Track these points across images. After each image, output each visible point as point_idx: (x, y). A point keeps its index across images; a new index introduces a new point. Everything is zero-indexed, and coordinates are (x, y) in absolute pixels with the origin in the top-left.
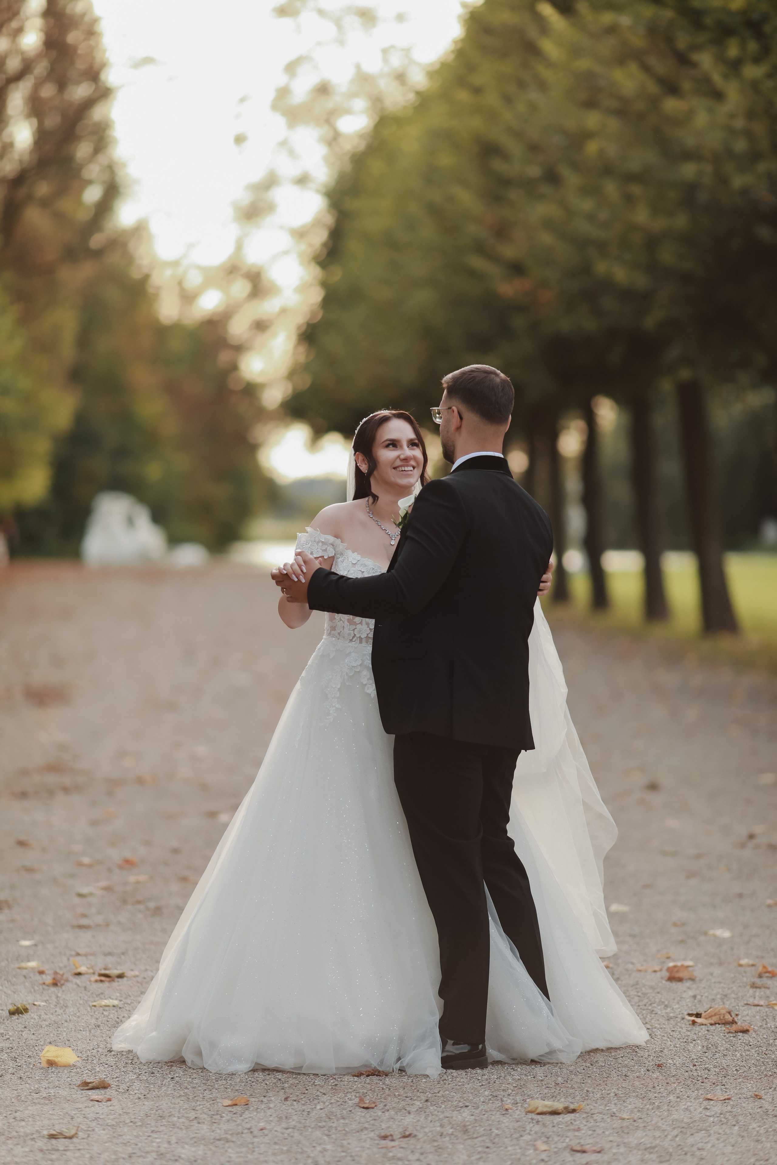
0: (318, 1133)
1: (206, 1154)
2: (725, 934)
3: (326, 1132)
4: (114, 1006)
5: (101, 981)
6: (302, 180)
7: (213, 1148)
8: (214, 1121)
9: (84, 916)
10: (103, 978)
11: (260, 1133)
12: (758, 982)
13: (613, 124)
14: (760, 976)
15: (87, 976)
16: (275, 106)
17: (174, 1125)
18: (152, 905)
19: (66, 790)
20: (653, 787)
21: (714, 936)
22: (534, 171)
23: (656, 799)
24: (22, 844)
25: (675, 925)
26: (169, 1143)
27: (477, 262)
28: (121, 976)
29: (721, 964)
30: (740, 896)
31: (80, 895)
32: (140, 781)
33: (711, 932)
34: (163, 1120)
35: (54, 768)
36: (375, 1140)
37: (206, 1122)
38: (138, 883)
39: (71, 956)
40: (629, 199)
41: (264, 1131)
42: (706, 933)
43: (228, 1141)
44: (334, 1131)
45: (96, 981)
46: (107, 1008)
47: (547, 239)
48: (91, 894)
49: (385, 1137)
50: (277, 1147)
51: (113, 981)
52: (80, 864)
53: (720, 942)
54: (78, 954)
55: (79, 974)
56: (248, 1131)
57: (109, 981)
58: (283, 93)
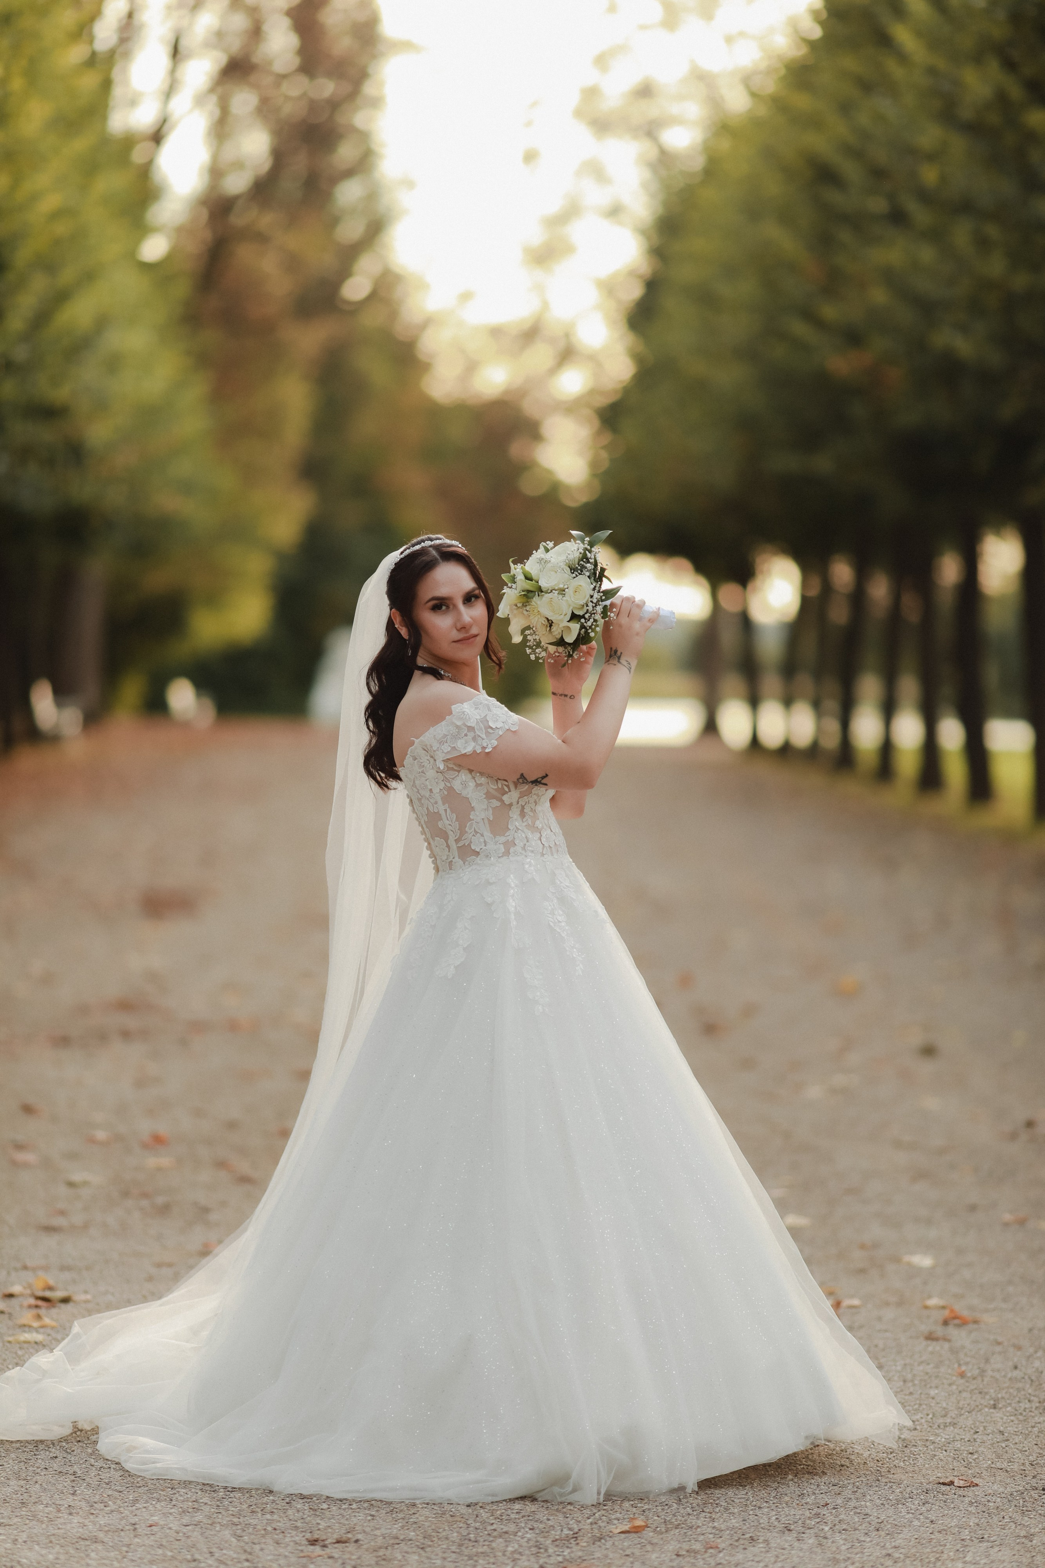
0: (227, 1533)
1: (57, 1559)
2: (924, 1261)
3: (239, 1532)
4: (36, 1343)
5: (37, 1307)
6: (615, 212)
7: (72, 1551)
8: (92, 1511)
9: (62, 1213)
10: (40, 1303)
11: (148, 1531)
12: (940, 1331)
13: (958, 144)
14: (946, 1323)
15: (21, 1299)
16: (579, 113)
17: (34, 1516)
18: (160, 1200)
19: (126, 1035)
20: (929, 1051)
21: (909, 1264)
22: (878, 205)
23: (926, 1068)
24: (28, 1109)
25: (863, 1247)
26: (15, 1541)
27: (799, 328)
28: (66, 1300)
29: (900, 1303)
30: (973, 1208)
31: (71, 1185)
32: (233, 1026)
33: (907, 1258)
34: (24, 1509)
35: (125, 1006)
36: (300, 1545)
37: (81, 1513)
38: (159, 1169)
39: (16, 1270)
40: (983, 243)
41: (153, 1528)
42: (897, 1260)
43: (96, 1540)
44: (251, 1530)
45: (30, 1307)
46: (25, 1346)
47: (879, 296)
48: (85, 1183)
49: (313, 1542)
50: (160, 1551)
51: (54, 1307)
52: (92, 1141)
53: (914, 1272)
54: (25, 1268)
55: (11, 1296)
56: (132, 1528)
57: (48, 1308)
58: (591, 93)
